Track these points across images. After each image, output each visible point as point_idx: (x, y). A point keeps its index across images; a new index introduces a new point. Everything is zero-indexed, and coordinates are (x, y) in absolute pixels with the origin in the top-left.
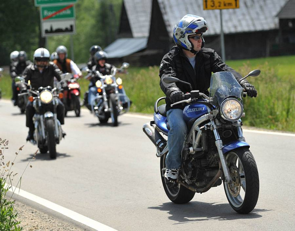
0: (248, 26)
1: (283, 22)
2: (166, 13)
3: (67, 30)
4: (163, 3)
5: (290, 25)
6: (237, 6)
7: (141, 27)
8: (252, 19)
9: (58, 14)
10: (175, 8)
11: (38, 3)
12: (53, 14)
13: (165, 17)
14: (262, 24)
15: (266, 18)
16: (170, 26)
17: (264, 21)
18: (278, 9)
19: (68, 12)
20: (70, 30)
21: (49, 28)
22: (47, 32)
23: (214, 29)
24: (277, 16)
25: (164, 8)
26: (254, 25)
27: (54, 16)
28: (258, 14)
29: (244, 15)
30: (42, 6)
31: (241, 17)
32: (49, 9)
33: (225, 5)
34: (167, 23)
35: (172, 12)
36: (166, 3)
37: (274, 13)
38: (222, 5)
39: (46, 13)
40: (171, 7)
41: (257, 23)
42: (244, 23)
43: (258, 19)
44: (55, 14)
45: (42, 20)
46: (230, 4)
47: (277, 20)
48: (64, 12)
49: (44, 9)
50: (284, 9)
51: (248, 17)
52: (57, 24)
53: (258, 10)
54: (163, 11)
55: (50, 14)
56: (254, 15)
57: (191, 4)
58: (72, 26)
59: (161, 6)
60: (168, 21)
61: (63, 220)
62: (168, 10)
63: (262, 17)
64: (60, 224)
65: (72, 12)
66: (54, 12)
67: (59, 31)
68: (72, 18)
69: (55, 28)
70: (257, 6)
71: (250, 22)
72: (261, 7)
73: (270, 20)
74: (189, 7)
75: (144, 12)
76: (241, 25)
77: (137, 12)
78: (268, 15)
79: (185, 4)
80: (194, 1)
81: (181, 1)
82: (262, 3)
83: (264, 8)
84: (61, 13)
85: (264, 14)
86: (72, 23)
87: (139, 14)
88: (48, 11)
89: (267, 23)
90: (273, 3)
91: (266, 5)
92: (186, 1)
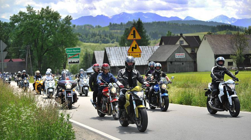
2: (109, 58)
3: (77, 62)
4: (108, 54)
6: (140, 57)
8: (139, 61)
9: (74, 57)
10: (112, 56)
13: (109, 59)
14: (143, 63)
15: (144, 61)
16: (110, 62)
18: (149, 58)
19: (77, 56)
20: (78, 62)
22: (69, 63)
24: (148, 60)
25: (109, 56)
26: (140, 63)
27: (72, 57)
28: (141, 59)
30: (68, 53)
32: (71, 55)
33: (136, 56)
34: (109, 61)
35: (111, 57)
36: (109, 54)
37: (147, 59)
38: (135, 56)
39: (69, 56)
40: (111, 55)
43: (142, 61)
44: (73, 56)
45: (68, 59)
46: (138, 56)
48: (76, 56)
49: (69, 55)
51: (138, 60)
52: (73, 60)
54: (108, 57)
55: (71, 56)
57: (118, 55)
58: (78, 61)
59: (108, 55)
60: (110, 60)
61: (86, 129)
62: (110, 56)
63: (143, 60)
64: (85, 131)
65: (79, 56)
67: (74, 62)
69: (72, 62)
71: (139, 62)
72: (143, 57)
73: (145, 62)
74: (118, 56)
75: (101, 57)
77: (99, 57)
78: (145, 60)
79: (116, 55)
80: (119, 54)
81: (114, 54)
82: (143, 55)
83: (144, 57)
84: (75, 56)
85: (144, 59)
86: (79, 60)
87: (99, 58)
88: (70, 55)
89: (145, 63)
90: (147, 55)
91: (144, 56)
92: (116, 54)
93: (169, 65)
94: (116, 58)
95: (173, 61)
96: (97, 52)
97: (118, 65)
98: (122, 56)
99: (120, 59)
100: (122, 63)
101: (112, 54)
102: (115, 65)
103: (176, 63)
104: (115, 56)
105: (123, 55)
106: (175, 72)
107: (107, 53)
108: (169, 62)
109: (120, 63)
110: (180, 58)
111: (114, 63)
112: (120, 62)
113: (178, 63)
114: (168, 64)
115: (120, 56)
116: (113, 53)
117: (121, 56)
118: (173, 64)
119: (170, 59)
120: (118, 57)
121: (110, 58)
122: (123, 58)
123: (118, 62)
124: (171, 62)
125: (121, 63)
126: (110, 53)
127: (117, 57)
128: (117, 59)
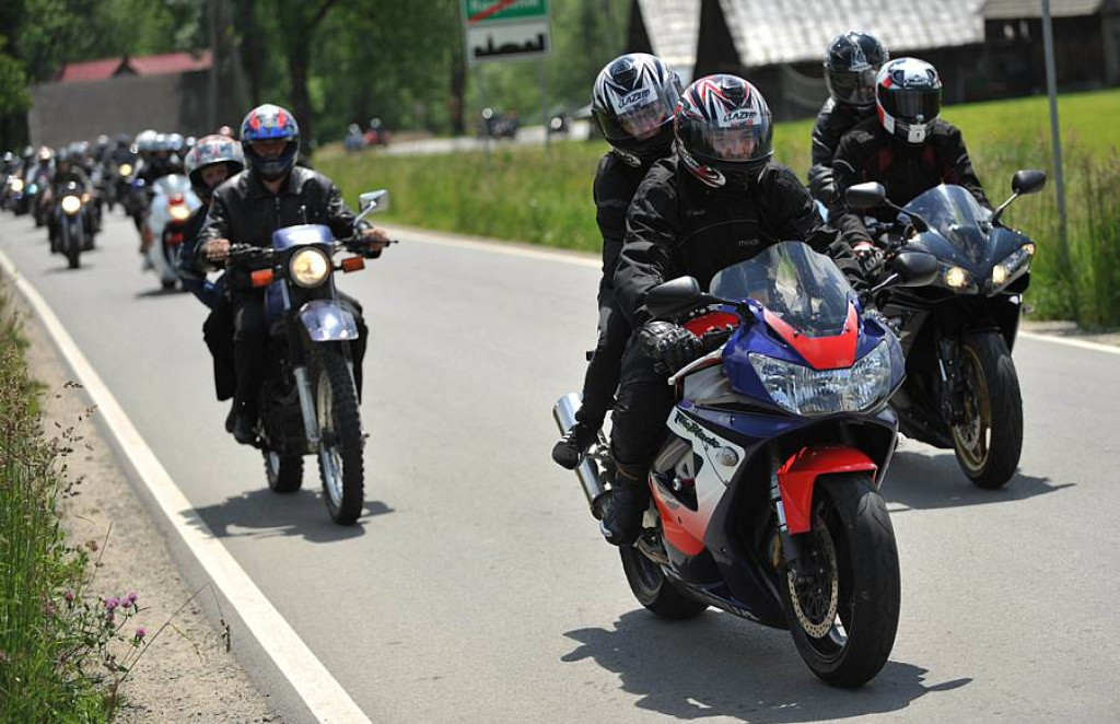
0: (915, 35)
1: (993, 26)
2: (733, 11)
3: (529, 48)
5: (1009, 32)
7: (675, 43)
8: (924, 22)
9: (506, 7)
12: (493, 9)
13: (732, 21)
14: (945, 33)
15: (955, 19)
16: (741, 38)
17: (949, 26)
20: (537, 46)
21: (483, 44)
22: (479, 53)
24: (981, 11)
26: (928, 34)
27: (496, 13)
28: (935, 8)
29: (905, 12)
31: (898, 17)
34: (734, 33)
35: (747, 8)
37: (972, 7)
39: (476, 5)
41: (934, 28)
42: (905, 30)
43: (937, 20)
44: (498, 7)
45: (466, 24)
47: (979, 24)
48: (521, 3)
51: (914, 17)
52: (503, 34)
54: (726, 7)
55: (486, 6)
56: (928, 12)
58: (541, 38)
60: (738, 28)
63: (945, 16)
66: (495, 4)
67: (510, 49)
68: (542, 17)
69: (498, 42)
71: (919, 28)
73: (963, 22)
75: (681, 10)
76: (900, 35)
77: (665, 11)
78: (958, 11)
84: (512, 5)
85: (950, 9)
86: (542, 28)
87: (670, 16)
89: (958, 30)
93: (1116, 37)
94: (773, 7)
97: (790, 55)
99: (804, 14)
100: (815, 38)
102: (774, 57)
108: (1115, 15)
109: (799, 40)
111: (768, 40)
112: (805, 33)
114: (1111, 29)
121: (742, 13)
122: (818, 8)
123: (790, 35)
125: (807, 42)
128: (786, 20)
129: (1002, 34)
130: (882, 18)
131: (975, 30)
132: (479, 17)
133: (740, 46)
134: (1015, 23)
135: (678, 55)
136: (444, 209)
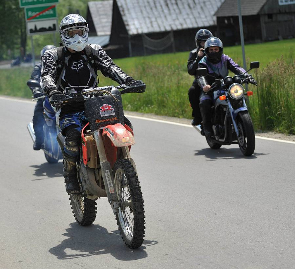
0: (192, 23)
1: (220, 19)
2: (125, 15)
3: (50, 29)
4: (122, 6)
5: (226, 21)
7: (103, 27)
8: (195, 18)
9: (41, 14)
10: (132, 11)
11: (23, 4)
13: (124, 18)
14: (203, 22)
15: (206, 17)
16: (128, 25)
17: (205, 20)
18: (216, 9)
19: (51, 12)
20: (53, 28)
21: (33, 28)
22: (31, 31)
23: (165, 27)
24: (214, 15)
25: (123, 11)
26: (196, 22)
27: (38, 16)
28: (199, 13)
29: (188, 14)
30: (26, 7)
31: (186, 16)
32: (32, 10)
34: (126, 23)
35: (130, 13)
36: (125, 6)
37: (213, 13)
39: (30, 14)
40: (128, 10)
41: (198, 20)
42: (188, 21)
43: (200, 17)
44: (39, 14)
45: (27, 21)
47: (215, 18)
48: (47, 12)
49: (28, 10)
50: (220, 9)
51: (191, 17)
52: (40, 24)
53: (199, 10)
54: (122, 13)
55: (34, 14)
56: (196, 15)
57: (145, 7)
58: (54, 25)
59: (121, 9)
60: (127, 21)
62: (126, 12)
63: (203, 16)
65: (55, 12)
66: (37, 13)
67: (43, 30)
68: (55, 18)
69: (38, 28)
70: (198, 7)
71: (193, 20)
72: (202, 8)
73: (209, 18)
74: (143, 9)
75: (106, 15)
76: (186, 23)
77: (100, 15)
78: (207, 13)
79: (140, 7)
80: (146, 4)
81: (136, 5)
82: (202, 5)
83: (204, 8)
84: (44, 14)
85: (204, 13)
86: (55, 22)
87: (102, 17)
88: (32, 12)
89: (207, 21)
90: (211, 4)
91: (205, 6)
92: (141, 4)
93: (265, 23)
94: (139, 14)
95: (275, 11)
96: (96, 5)
97: (146, 31)
98: (154, 9)
99: (151, 16)
100: (155, 25)
101: (130, 5)
102: (140, 32)
103: (280, 18)
104: (138, 9)
105: (156, 7)
106: (280, 37)
107: (119, 4)
108: (265, 15)
109: (149, 25)
110: (290, 6)
111: (138, 26)
112: (151, 22)
113: (286, 17)
114: (264, 20)
115: (149, 10)
116: (133, 4)
117: (151, 9)
118: (274, 19)
119: (266, 8)
120: (144, 12)
121: (128, 15)
122: (156, 13)
123: (145, 23)
124: (270, 16)
125: (152, 26)
126: (126, 4)
127: (142, 12)
128: (144, 18)
129: (224, 22)
130: (180, 17)
131: (214, 21)
132: (31, 18)
133: (127, 28)
134: (228, 18)
135: (104, 31)
136: (19, 89)
